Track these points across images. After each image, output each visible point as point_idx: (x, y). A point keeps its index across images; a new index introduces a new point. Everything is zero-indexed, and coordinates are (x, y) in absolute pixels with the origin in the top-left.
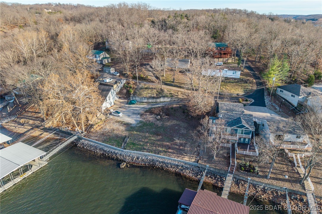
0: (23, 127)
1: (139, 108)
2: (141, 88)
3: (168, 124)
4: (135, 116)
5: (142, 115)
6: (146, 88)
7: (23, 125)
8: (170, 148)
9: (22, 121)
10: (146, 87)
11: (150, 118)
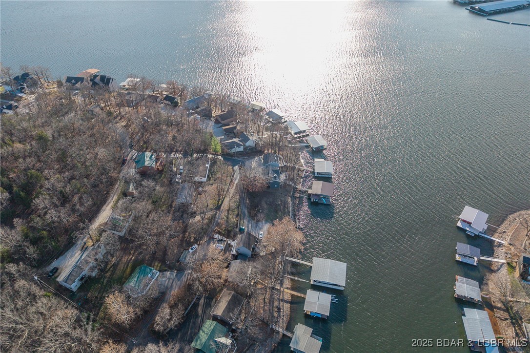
0: (282, 311)
1: (248, 225)
2: (227, 221)
3: (265, 207)
4: (260, 226)
5: (258, 221)
6: (227, 218)
7: (279, 309)
8: (285, 206)
9: (276, 315)
10: (225, 218)
11: (261, 216)
